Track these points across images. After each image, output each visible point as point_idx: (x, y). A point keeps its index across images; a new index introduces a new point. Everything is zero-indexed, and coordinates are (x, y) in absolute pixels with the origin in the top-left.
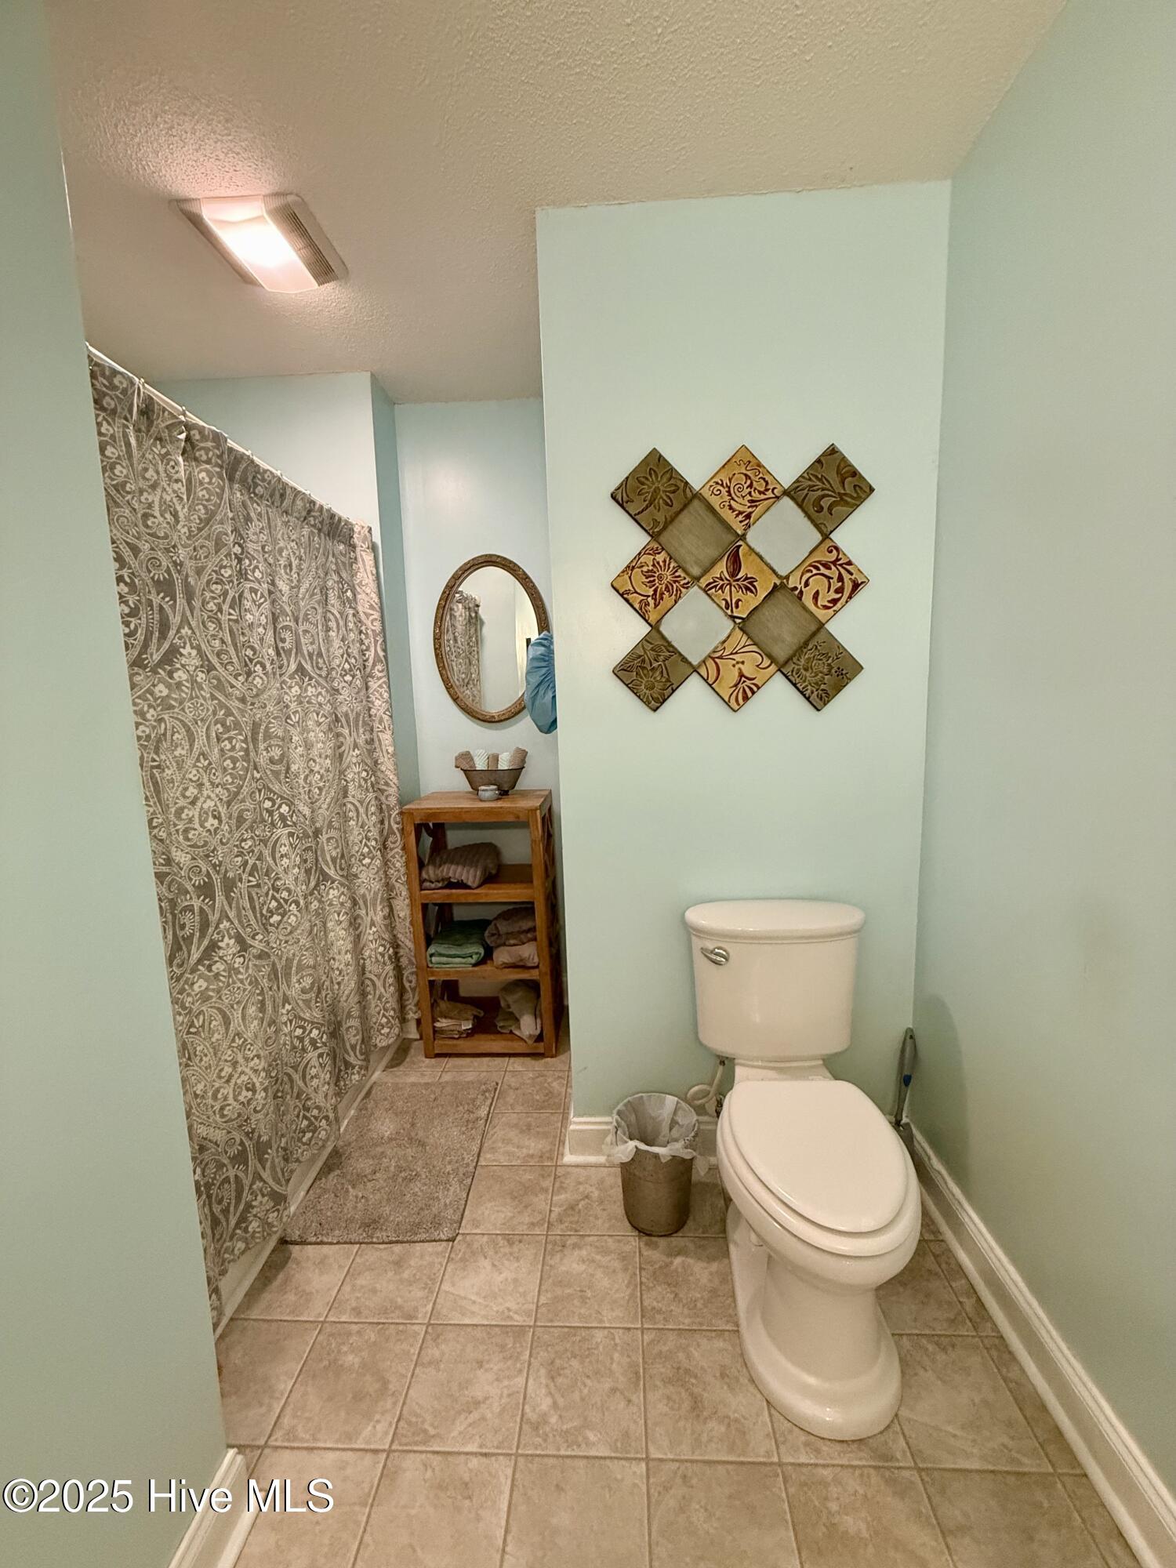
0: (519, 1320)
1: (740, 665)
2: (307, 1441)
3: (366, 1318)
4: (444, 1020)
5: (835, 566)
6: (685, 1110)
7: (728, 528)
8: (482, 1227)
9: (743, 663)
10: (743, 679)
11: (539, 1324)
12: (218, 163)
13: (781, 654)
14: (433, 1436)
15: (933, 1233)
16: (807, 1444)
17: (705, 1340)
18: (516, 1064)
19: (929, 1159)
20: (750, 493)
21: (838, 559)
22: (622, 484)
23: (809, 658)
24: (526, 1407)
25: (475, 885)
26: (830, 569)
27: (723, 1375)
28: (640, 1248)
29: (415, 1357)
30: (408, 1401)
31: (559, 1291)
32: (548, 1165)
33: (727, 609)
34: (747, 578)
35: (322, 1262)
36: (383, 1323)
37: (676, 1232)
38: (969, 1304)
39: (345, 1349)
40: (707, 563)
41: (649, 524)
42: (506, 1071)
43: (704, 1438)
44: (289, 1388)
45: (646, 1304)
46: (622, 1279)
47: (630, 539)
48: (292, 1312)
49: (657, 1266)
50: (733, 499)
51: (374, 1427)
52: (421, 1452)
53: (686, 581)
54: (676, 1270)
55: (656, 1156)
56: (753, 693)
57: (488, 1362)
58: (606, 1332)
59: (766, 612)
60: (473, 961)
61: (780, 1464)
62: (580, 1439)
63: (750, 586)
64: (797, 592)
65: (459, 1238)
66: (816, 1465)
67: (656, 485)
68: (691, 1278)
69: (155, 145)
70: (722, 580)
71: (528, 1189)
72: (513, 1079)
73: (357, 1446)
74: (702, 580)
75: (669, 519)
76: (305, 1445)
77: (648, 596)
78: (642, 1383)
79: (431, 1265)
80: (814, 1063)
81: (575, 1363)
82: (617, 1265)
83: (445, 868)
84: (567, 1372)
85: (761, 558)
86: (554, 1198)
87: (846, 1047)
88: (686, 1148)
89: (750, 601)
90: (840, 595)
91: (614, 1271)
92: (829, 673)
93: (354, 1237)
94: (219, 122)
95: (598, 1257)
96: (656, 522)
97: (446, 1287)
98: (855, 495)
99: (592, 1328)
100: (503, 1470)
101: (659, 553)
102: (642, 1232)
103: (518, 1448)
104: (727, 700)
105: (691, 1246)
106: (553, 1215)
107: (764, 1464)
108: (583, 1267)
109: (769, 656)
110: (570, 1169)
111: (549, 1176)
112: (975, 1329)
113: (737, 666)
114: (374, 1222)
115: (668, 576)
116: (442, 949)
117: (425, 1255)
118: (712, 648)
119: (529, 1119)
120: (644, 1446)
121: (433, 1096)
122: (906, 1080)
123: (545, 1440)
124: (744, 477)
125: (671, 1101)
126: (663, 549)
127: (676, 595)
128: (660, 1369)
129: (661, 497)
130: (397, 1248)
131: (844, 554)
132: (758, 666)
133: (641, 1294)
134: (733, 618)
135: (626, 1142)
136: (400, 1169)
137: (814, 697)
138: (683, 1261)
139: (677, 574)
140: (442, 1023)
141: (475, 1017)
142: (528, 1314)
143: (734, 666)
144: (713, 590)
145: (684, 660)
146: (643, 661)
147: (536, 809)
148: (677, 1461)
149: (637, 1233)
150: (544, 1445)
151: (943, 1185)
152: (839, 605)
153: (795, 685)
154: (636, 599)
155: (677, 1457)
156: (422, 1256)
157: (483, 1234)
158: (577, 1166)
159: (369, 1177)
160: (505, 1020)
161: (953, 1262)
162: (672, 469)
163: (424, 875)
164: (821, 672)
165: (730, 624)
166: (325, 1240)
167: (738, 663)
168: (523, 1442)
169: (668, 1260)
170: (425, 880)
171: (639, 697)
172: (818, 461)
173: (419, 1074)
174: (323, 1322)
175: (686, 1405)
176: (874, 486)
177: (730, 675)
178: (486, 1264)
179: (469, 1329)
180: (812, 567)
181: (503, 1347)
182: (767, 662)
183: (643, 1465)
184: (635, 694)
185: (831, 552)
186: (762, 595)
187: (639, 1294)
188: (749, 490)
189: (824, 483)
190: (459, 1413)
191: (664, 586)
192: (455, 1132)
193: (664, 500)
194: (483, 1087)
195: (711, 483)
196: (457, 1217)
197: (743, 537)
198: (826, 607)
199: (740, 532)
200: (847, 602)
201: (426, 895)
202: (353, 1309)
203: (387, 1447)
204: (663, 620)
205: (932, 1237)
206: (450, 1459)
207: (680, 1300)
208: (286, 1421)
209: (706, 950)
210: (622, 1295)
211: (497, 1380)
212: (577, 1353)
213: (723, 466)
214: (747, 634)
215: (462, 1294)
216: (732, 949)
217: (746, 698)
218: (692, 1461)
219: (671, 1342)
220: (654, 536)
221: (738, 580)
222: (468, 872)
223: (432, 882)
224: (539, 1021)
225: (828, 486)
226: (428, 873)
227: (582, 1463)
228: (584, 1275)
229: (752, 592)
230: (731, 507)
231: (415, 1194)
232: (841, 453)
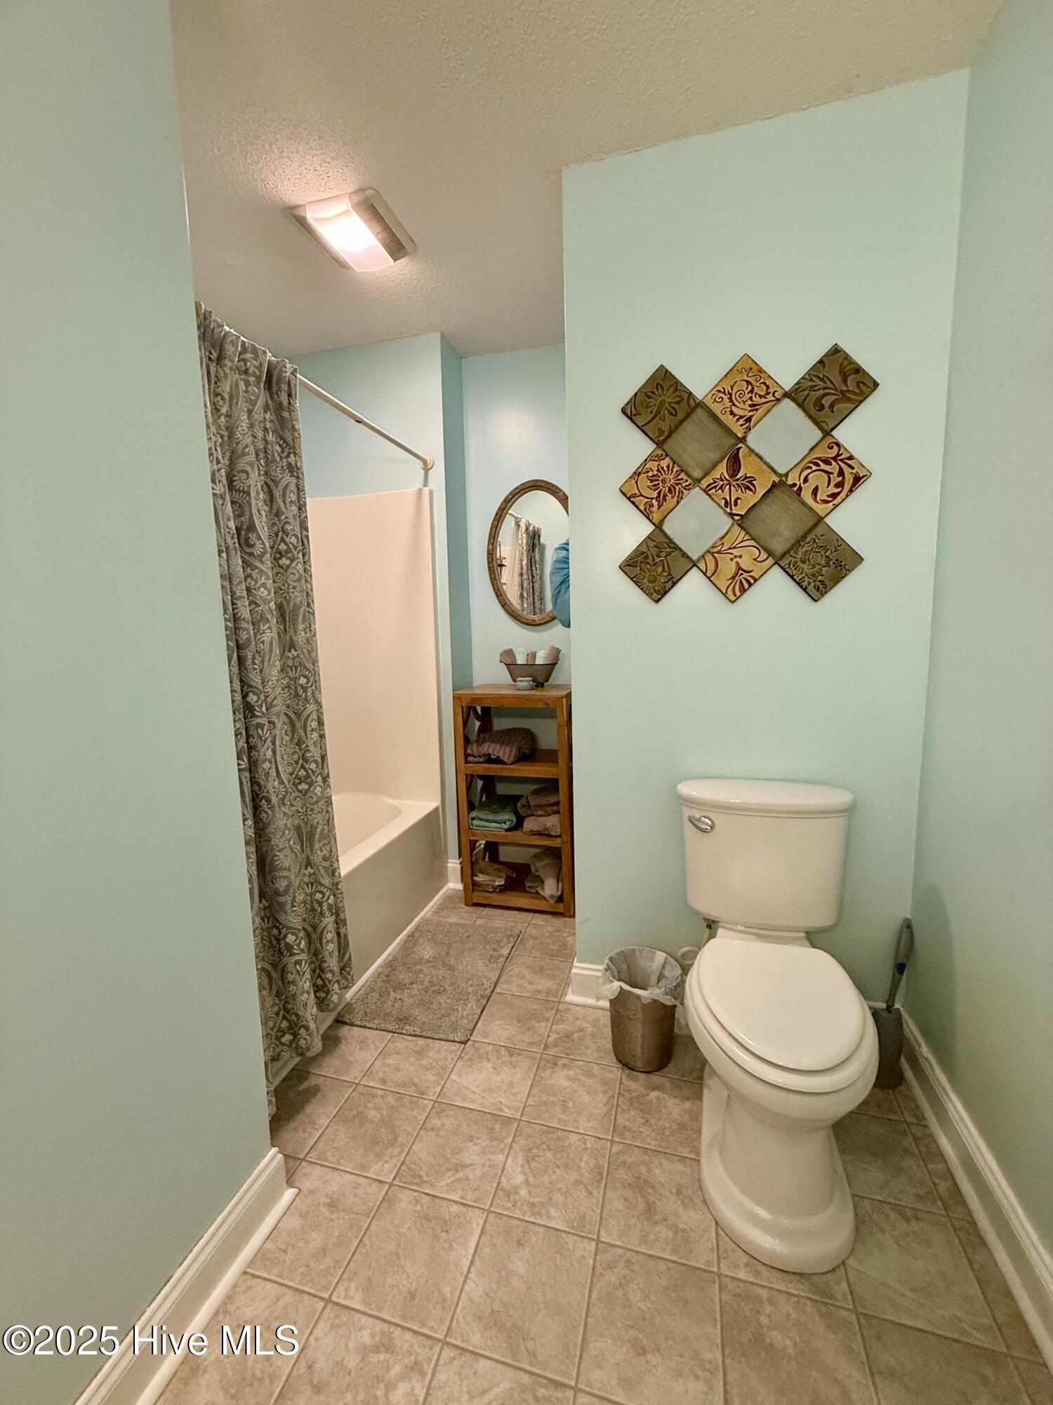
0: (507, 1112)
1: (738, 559)
2: (333, 1163)
3: (389, 1087)
4: (481, 876)
5: (835, 461)
6: (671, 965)
7: (729, 431)
8: (490, 1038)
9: (740, 557)
10: (740, 572)
11: (523, 1119)
12: (316, 173)
13: (779, 547)
14: (426, 1182)
15: (917, 1117)
16: (747, 1265)
17: (667, 1162)
18: (539, 919)
19: (919, 1045)
20: (751, 398)
21: (838, 455)
22: (631, 399)
23: (807, 551)
24: (503, 1178)
25: (510, 762)
26: (831, 465)
27: (679, 1192)
28: (621, 1079)
29: (422, 1123)
30: (411, 1153)
31: (544, 1098)
32: (553, 1002)
33: (727, 507)
34: (746, 478)
35: (363, 1043)
36: (401, 1094)
37: (656, 1071)
38: (943, 1186)
39: (370, 1105)
40: (708, 466)
41: (655, 434)
42: (529, 923)
43: (652, 1237)
44: (326, 1124)
45: (619, 1122)
46: (601, 1099)
47: (638, 448)
48: (336, 1073)
49: (634, 1095)
50: (734, 405)
51: (383, 1165)
52: (416, 1191)
53: (687, 483)
54: (651, 1101)
55: (638, 997)
56: (750, 585)
57: (478, 1138)
58: (580, 1136)
59: (764, 508)
60: (506, 827)
61: (720, 1275)
62: (543, 1211)
63: (749, 484)
64: (796, 489)
65: (469, 1043)
66: (753, 1284)
67: (662, 398)
68: (664, 1111)
69: (272, 167)
70: (722, 481)
71: (533, 1016)
72: (534, 931)
73: (369, 1175)
74: (702, 482)
75: (673, 427)
76: (332, 1165)
77: (652, 499)
78: (603, 1183)
79: (446, 1058)
80: (795, 935)
81: (549, 1155)
82: (598, 1087)
83: (486, 746)
84: (541, 1159)
85: (760, 458)
86: (554, 1027)
87: (831, 923)
88: (666, 994)
89: (750, 499)
90: (840, 489)
91: (596, 1092)
92: (827, 565)
93: (390, 1027)
94: (314, 140)
95: (583, 1078)
96: (661, 432)
97: (453, 1077)
98: (858, 392)
99: (567, 1131)
100: (477, 1220)
101: (663, 459)
102: (626, 1065)
103: (491, 1205)
104: (724, 591)
105: (668, 1084)
106: (549, 1039)
107: (705, 1271)
108: (569, 1083)
109: (766, 550)
110: (570, 1007)
111: (552, 1009)
112: (946, 1209)
113: (735, 560)
114: (406, 1018)
115: (671, 478)
116: (481, 815)
117: (442, 1051)
118: (710, 544)
119: (543, 963)
120: (597, 1230)
121: (466, 934)
122: (900, 968)
123: (513, 1206)
124: (745, 383)
125: (660, 956)
126: (667, 455)
127: (678, 497)
128: (621, 1174)
129: (666, 409)
130: (421, 1042)
131: (846, 449)
132: (755, 559)
133: (616, 1113)
134: (732, 515)
135: (612, 982)
136: (432, 984)
137: (811, 589)
138: (658, 1096)
139: (679, 477)
140: (480, 878)
141: (508, 877)
142: (517, 1109)
143: (732, 560)
144: (714, 490)
145: (684, 555)
146: (647, 557)
147: (562, 698)
148: (624, 1248)
149: (620, 1066)
150: (512, 1209)
151: (930, 1071)
152: (839, 499)
153: (792, 577)
154: (641, 502)
155: (625, 1245)
156: (439, 1051)
157: (490, 1044)
158: (577, 1005)
159: (408, 986)
160: (533, 882)
161: (933, 1146)
162: (677, 382)
163: (469, 751)
164: (819, 564)
165: (729, 521)
166: (368, 1025)
167: (736, 557)
168: (495, 1203)
169: (645, 1092)
170: (470, 755)
171: (642, 589)
172: (821, 362)
173: (458, 917)
174: (357, 1084)
175: (641, 1207)
176: (878, 381)
177: (728, 568)
178: (489, 1066)
179: (467, 1111)
180: (813, 463)
181: (491, 1130)
182: (764, 555)
183: (594, 1244)
184: (639, 587)
185: (831, 448)
186: (760, 492)
187: (614, 1113)
188: (750, 395)
189: (825, 383)
190: (449, 1170)
191: (667, 489)
192: (480, 963)
193: (668, 410)
194: (509, 933)
195: (714, 392)
196: (471, 1026)
197: (743, 440)
198: (825, 502)
199: (740, 435)
200: (847, 496)
201: (469, 767)
202: (380, 1079)
203: (390, 1181)
204: (666, 520)
205: (915, 1121)
206: (437, 1201)
207: (651, 1125)
208: (320, 1146)
209: (694, 817)
210: (599, 1111)
211: (483, 1152)
212: (552, 1147)
213: (726, 375)
214: (745, 530)
215: (465, 1084)
216: (719, 819)
217: (743, 590)
218: (637, 1252)
219: (636, 1156)
220: (659, 444)
221: (737, 480)
222: (505, 749)
223: (475, 757)
224: (560, 884)
225: (830, 385)
226: (472, 749)
227: (542, 1230)
228: (568, 1090)
229: (751, 490)
230: (732, 413)
231: (440, 1004)
232: (844, 351)
